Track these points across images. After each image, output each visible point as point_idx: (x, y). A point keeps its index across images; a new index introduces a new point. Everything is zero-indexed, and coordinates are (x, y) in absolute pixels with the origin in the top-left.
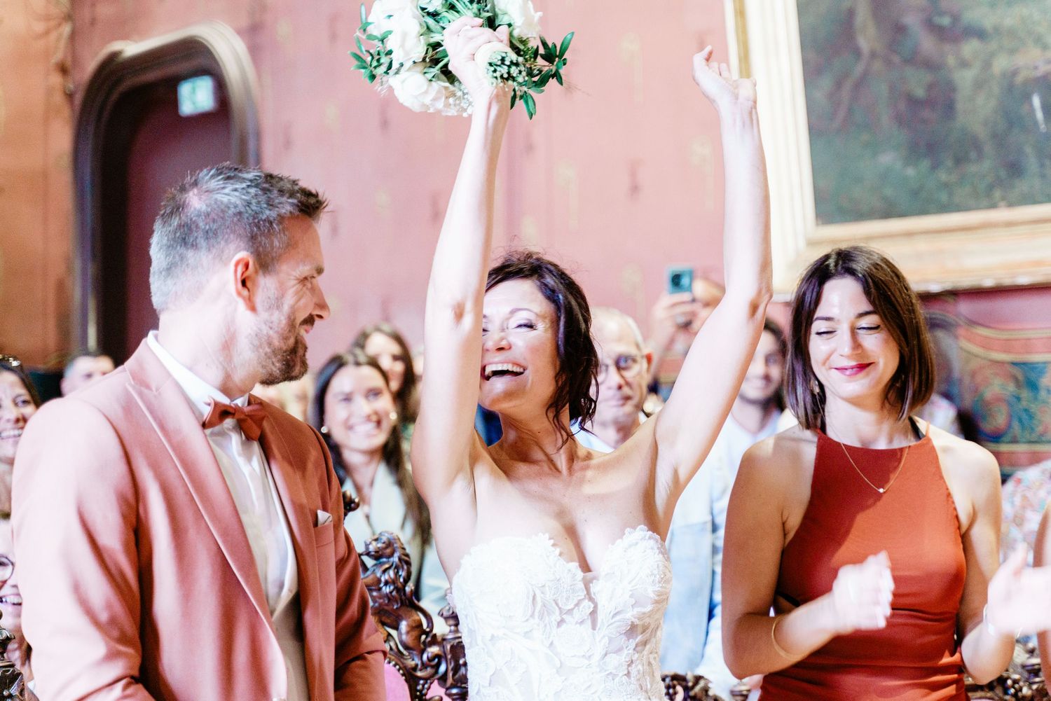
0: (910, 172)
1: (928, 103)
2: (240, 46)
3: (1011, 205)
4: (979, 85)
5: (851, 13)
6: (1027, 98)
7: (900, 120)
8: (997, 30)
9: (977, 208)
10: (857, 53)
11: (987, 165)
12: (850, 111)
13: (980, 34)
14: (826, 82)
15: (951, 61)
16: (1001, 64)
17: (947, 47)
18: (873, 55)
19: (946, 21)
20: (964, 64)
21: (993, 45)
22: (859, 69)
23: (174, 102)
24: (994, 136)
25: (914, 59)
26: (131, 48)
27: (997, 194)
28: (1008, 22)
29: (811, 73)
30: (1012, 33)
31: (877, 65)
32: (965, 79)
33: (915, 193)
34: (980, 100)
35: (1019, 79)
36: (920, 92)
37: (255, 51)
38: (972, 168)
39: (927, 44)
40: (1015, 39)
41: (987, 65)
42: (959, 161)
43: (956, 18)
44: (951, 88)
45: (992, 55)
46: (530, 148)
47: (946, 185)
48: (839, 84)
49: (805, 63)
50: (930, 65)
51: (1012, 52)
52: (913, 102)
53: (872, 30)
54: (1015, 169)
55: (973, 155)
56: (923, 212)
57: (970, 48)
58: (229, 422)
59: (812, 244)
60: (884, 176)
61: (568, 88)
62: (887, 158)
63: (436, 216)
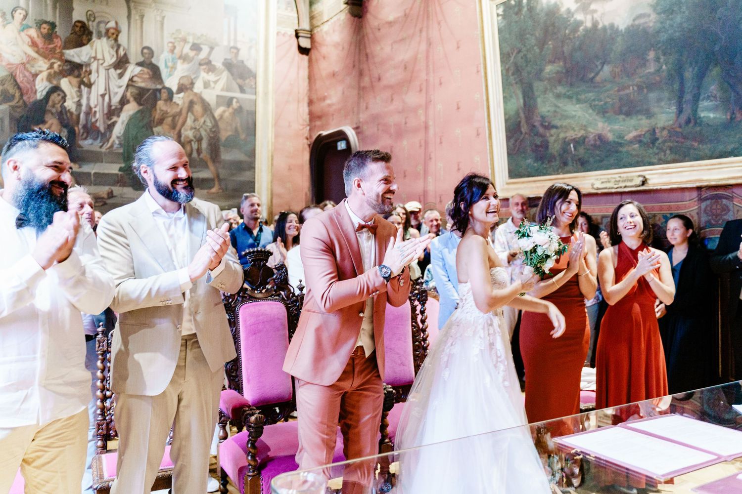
0: (536, 164)
1: (541, 146)
2: (353, 132)
3: (564, 174)
4: (555, 141)
5: (520, 122)
6: (570, 144)
7: (533, 151)
8: (561, 126)
9: (554, 174)
10: (521, 133)
11: (557, 162)
12: (519, 149)
13: (556, 127)
14: (512, 141)
15: (548, 135)
16: (562, 135)
17: (547, 131)
18: (526, 133)
19: (547, 124)
20: (552, 136)
21: (560, 131)
22: (522, 137)
23: (336, 147)
24: (559, 155)
25: (537, 134)
26: (325, 133)
27: (560, 170)
28: (564, 124)
29: (508, 138)
30: (565, 127)
31: (527, 136)
32: (551, 140)
33: (536, 171)
34: (556, 145)
35: (567, 139)
36: (539, 143)
37: (358, 134)
38: (553, 164)
39: (541, 130)
40: (566, 128)
41: (558, 136)
42: (549, 162)
43: (549, 123)
44: (547, 142)
45: (559, 133)
46: (430, 158)
47: (545, 168)
48: (516, 141)
49: (507, 136)
50: (542, 136)
51: (565, 132)
52: (537, 146)
53: (525, 127)
54: (565, 164)
55: (553, 160)
57: (553, 131)
58: (365, 230)
59: (508, 184)
60: (528, 166)
61: (441, 143)
62: (529, 161)
63: (405, 176)
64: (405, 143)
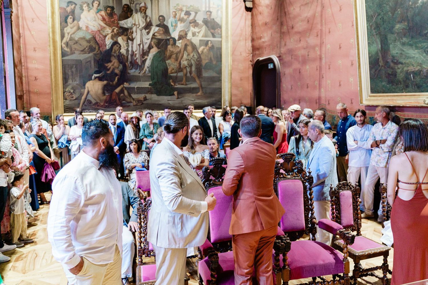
0: (388, 86)
1: (392, 75)
2: (277, 59)
3: (406, 93)
4: (401, 72)
5: (378, 59)
6: (410, 75)
7: (386, 77)
8: (405, 63)
9: (400, 93)
10: (379, 66)
11: (402, 86)
12: (377, 75)
13: (402, 64)
14: (374, 70)
15: (396, 68)
16: (405, 69)
17: (395, 65)
18: (382, 66)
19: (396, 61)
20: (399, 69)
21: (404, 66)
22: (379, 69)
23: (268, 66)
24: (403, 81)
25: (389, 67)
26: (261, 59)
27: (404, 90)
28: (407, 62)
29: (371, 69)
30: (408, 64)
31: (383, 68)
32: (399, 71)
33: (389, 89)
34: (401, 75)
35: (409, 71)
36: (390, 73)
37: (280, 60)
38: (399, 86)
39: (392, 64)
40: (408, 65)
41: (403, 69)
42: (397, 84)
43: (397, 61)
44: (396, 72)
45: (404, 67)
46: (323, 77)
47: (394, 88)
48: (376, 71)
49: (370, 67)
50: (392, 68)
51: (408, 67)
52: (389, 74)
53: (382, 62)
54: (407, 86)
55: (399, 84)
56: (390, 93)
57: (400, 66)
59: (370, 96)
60: (383, 86)
61: (329, 68)
62: (384, 83)
63: (308, 87)
64: (308, 67)
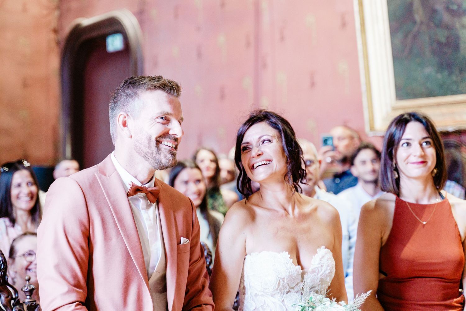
0: (439, 76)
1: (448, 44)
2: (135, 20)
5: (411, 4)
7: (434, 53)
10: (415, 22)
12: (411, 49)
14: (400, 35)
15: (458, 25)
17: (456, 19)
18: (422, 23)
19: (455, 7)
20: (464, 27)
22: (415, 29)
23: (104, 45)
25: (440, 25)
26: (86, 22)
29: (394, 31)
31: (424, 28)
32: (464, 34)
33: (441, 86)
36: (443, 40)
37: (141, 23)
39: (446, 18)
42: (462, 71)
43: (459, 6)
46: (265, 65)
47: (455, 82)
48: (406, 36)
49: (391, 27)
50: (448, 27)
52: (440, 44)
53: (421, 12)
56: (445, 94)
60: (427, 78)
61: (282, 39)
62: (428, 70)
64: (221, 39)
